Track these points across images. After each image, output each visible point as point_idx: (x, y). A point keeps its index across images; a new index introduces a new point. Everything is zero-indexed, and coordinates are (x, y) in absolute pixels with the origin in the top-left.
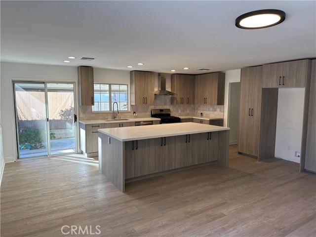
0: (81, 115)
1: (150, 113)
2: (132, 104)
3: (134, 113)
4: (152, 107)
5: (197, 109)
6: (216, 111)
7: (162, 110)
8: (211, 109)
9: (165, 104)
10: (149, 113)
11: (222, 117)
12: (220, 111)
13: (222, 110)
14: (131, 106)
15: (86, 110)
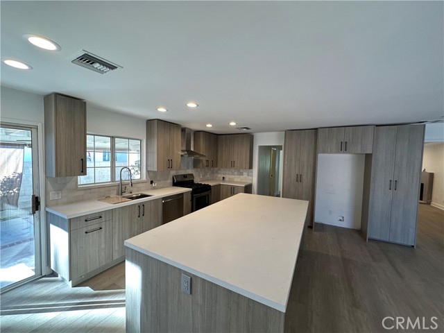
0: (52, 196)
1: (172, 181)
2: (149, 169)
3: (152, 182)
4: (173, 173)
5: (217, 172)
6: (243, 175)
7: (185, 176)
8: (236, 173)
9: (188, 168)
10: (170, 181)
11: (250, 182)
12: (248, 175)
13: (250, 174)
14: (148, 172)
15: (65, 184)
